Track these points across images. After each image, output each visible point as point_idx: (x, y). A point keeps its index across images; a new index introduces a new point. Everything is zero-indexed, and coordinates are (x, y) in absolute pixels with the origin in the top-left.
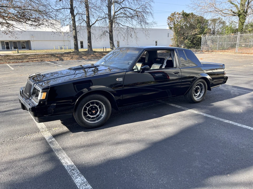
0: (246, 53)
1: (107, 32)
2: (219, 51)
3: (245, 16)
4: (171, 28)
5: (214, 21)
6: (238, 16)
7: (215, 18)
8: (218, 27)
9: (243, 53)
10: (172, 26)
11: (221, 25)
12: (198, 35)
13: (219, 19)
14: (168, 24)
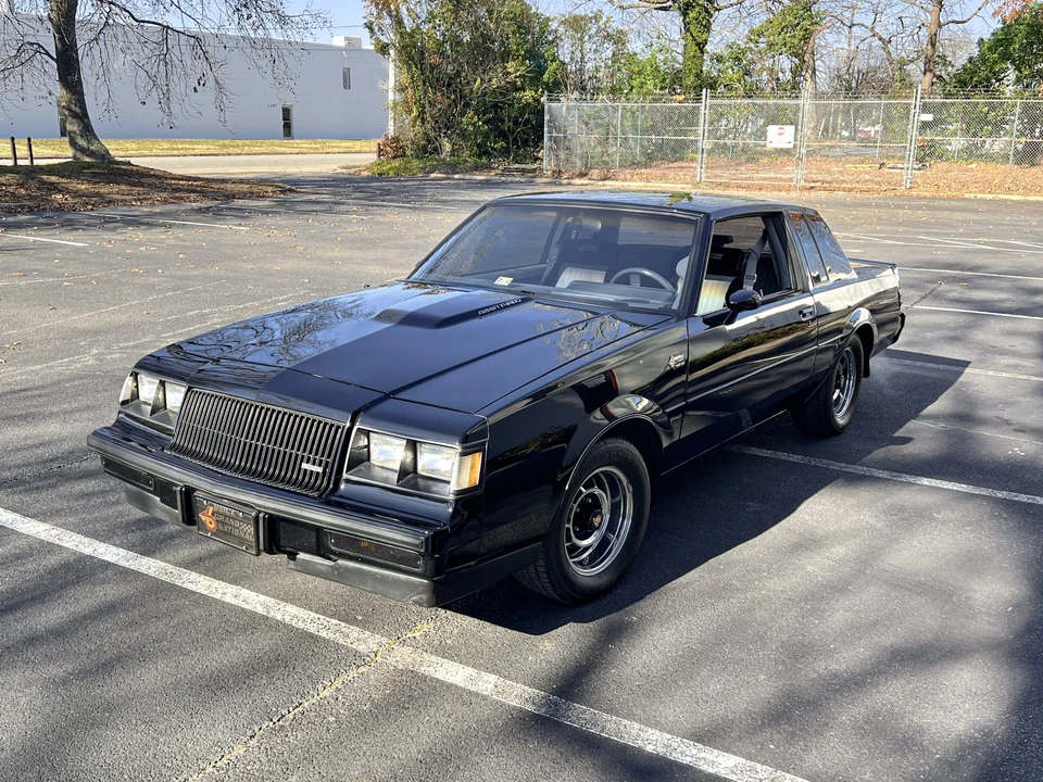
0: (739, 187)
1: (40, 49)
2: (628, 177)
3: (707, 11)
4: (383, 49)
5: (576, 24)
6: (677, 13)
7: (581, 12)
8: (597, 59)
9: (728, 186)
10: (390, 37)
11: (608, 50)
12: (517, 90)
13: (597, 18)
14: (369, 27)
